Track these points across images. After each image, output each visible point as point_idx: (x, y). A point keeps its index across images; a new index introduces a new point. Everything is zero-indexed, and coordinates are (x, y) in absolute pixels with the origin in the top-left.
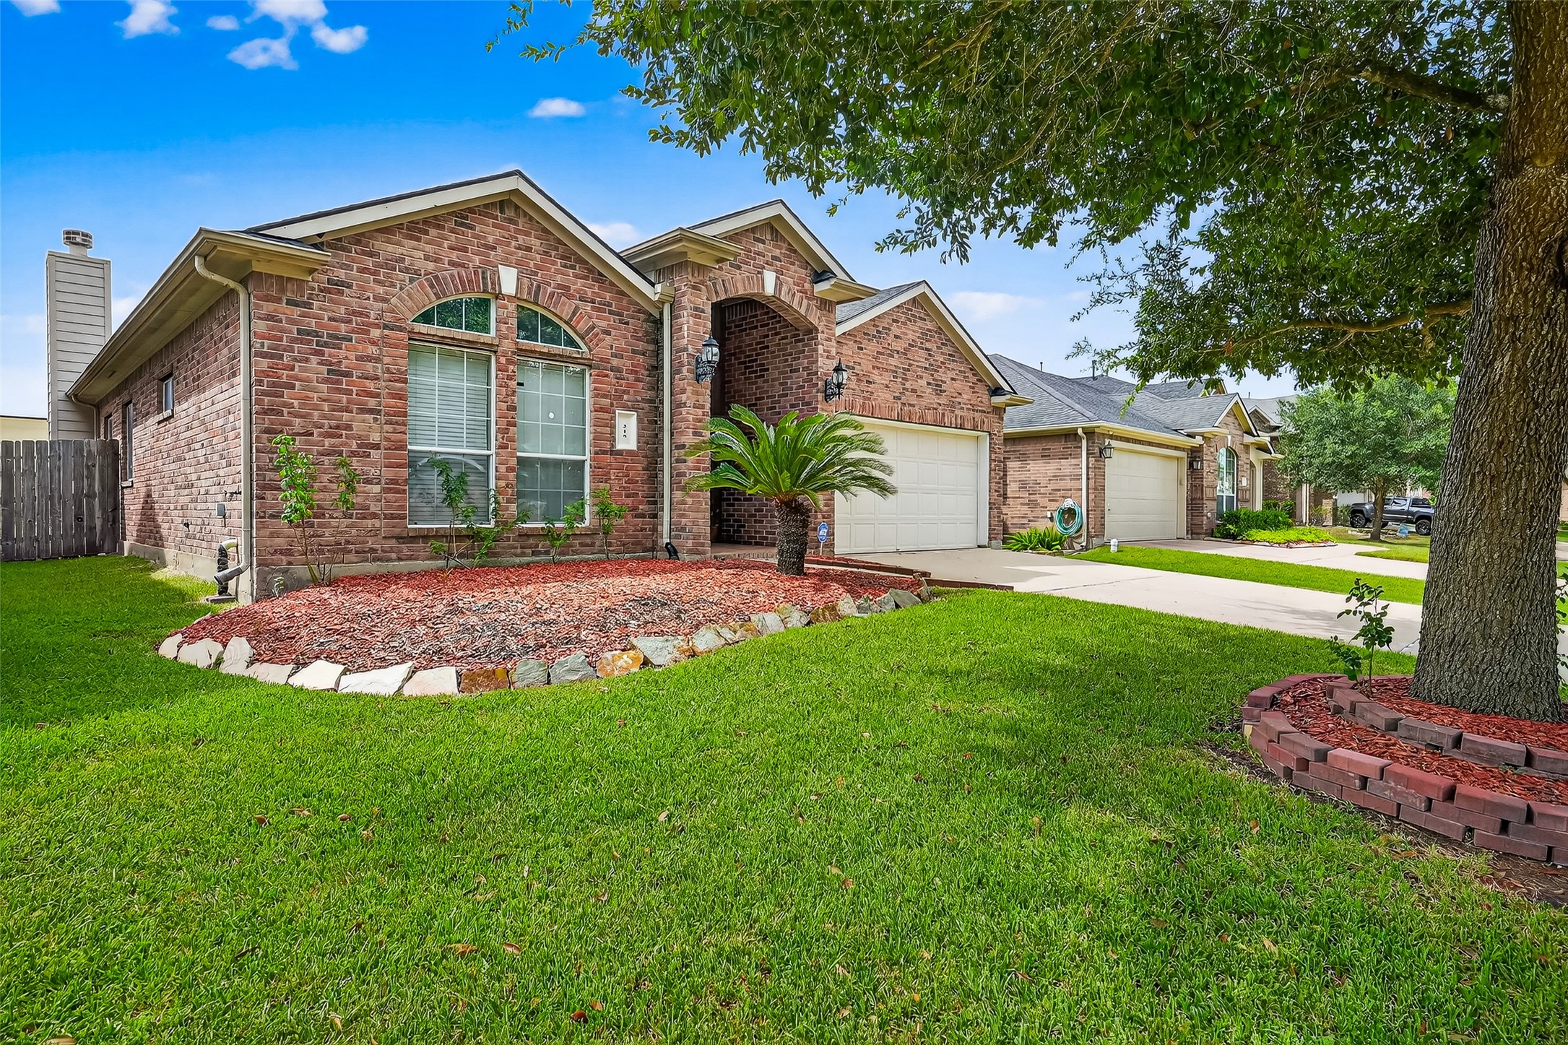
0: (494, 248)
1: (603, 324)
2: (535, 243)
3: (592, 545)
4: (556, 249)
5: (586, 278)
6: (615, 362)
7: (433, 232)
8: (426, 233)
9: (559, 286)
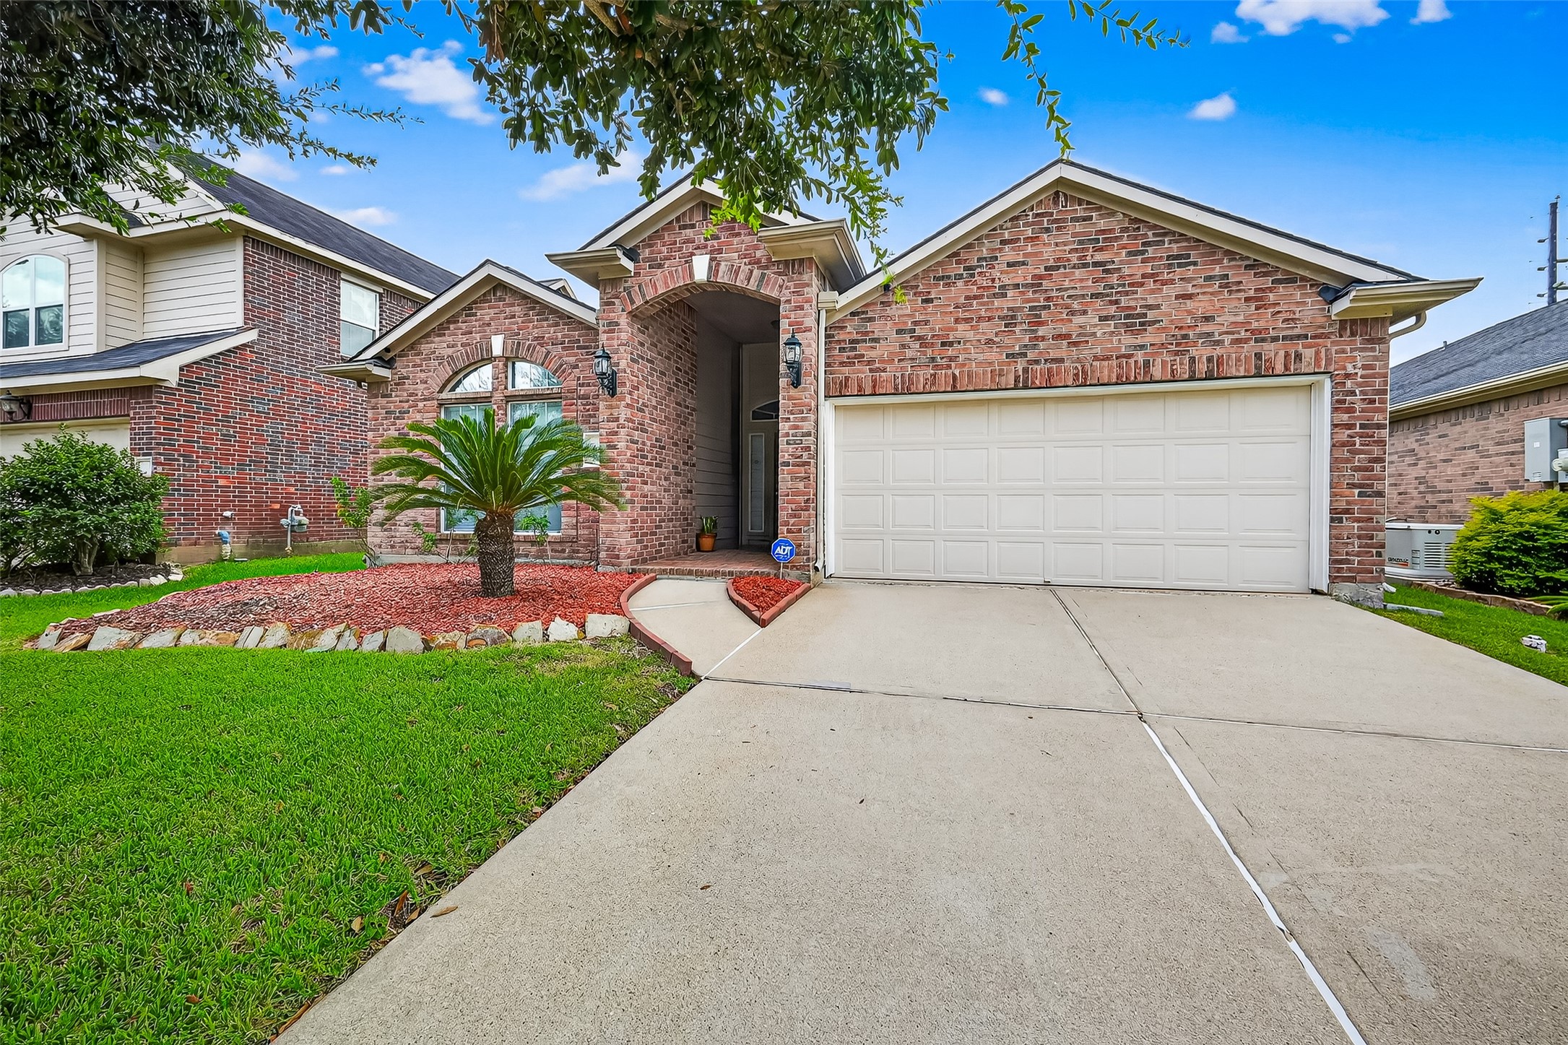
0: (489, 325)
1: (572, 359)
2: (517, 309)
3: (563, 551)
4: (533, 308)
5: (557, 325)
6: (583, 391)
7: (452, 327)
8: (448, 329)
9: (536, 339)
